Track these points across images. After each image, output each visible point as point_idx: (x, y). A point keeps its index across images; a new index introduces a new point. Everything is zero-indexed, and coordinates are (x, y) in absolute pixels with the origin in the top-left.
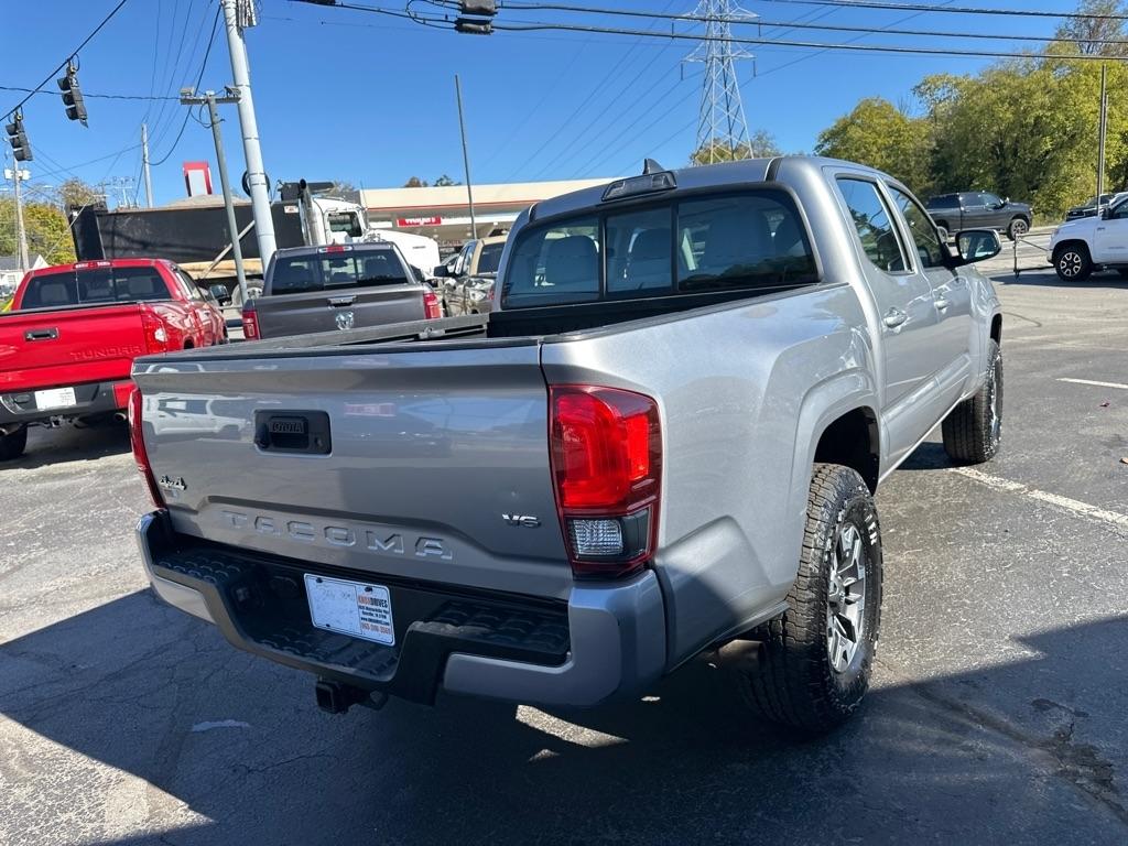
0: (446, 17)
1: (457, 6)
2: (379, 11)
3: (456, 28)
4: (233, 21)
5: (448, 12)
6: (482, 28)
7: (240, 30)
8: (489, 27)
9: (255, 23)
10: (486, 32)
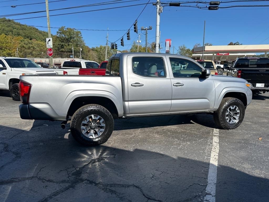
0: (206, 6)
1: (209, 3)
2: (190, 6)
3: (208, 9)
4: (158, 12)
5: (206, 5)
6: (215, 8)
7: (159, 13)
8: (217, 8)
9: (162, 12)
10: (216, 9)
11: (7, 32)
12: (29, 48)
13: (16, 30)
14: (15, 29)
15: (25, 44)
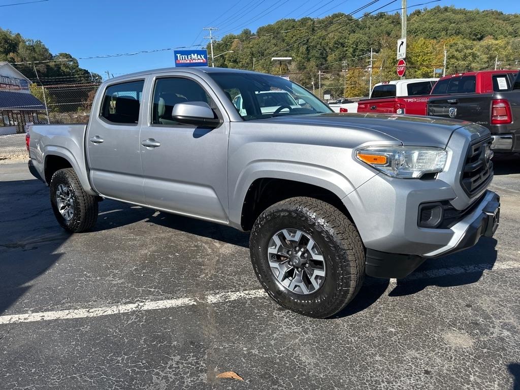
11: (438, 33)
12: (465, 58)
13: (453, 25)
14: (454, 23)
15: (457, 50)
